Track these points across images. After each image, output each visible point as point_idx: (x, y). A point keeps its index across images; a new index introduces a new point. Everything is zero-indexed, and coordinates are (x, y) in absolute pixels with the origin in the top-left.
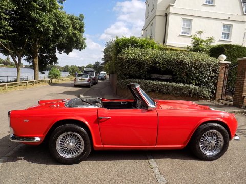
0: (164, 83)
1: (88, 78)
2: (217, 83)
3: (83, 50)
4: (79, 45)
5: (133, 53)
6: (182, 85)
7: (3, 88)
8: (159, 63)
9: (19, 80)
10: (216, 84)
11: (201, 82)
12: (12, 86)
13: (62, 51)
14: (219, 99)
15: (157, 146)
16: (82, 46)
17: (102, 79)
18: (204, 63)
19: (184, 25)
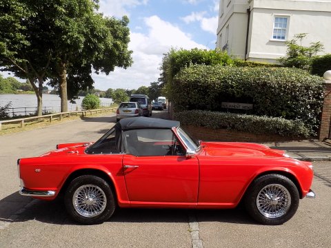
0: (239, 116)
1: (137, 108)
2: (321, 114)
3: (128, 68)
4: (124, 61)
5: (195, 73)
6: (265, 118)
7: (19, 125)
8: (232, 87)
9: (40, 113)
10: (319, 117)
11: (296, 113)
12: (31, 123)
13: (100, 70)
14: (326, 139)
15: (199, 204)
16: (127, 62)
17: (160, 109)
18: (299, 85)
19: (276, 25)
